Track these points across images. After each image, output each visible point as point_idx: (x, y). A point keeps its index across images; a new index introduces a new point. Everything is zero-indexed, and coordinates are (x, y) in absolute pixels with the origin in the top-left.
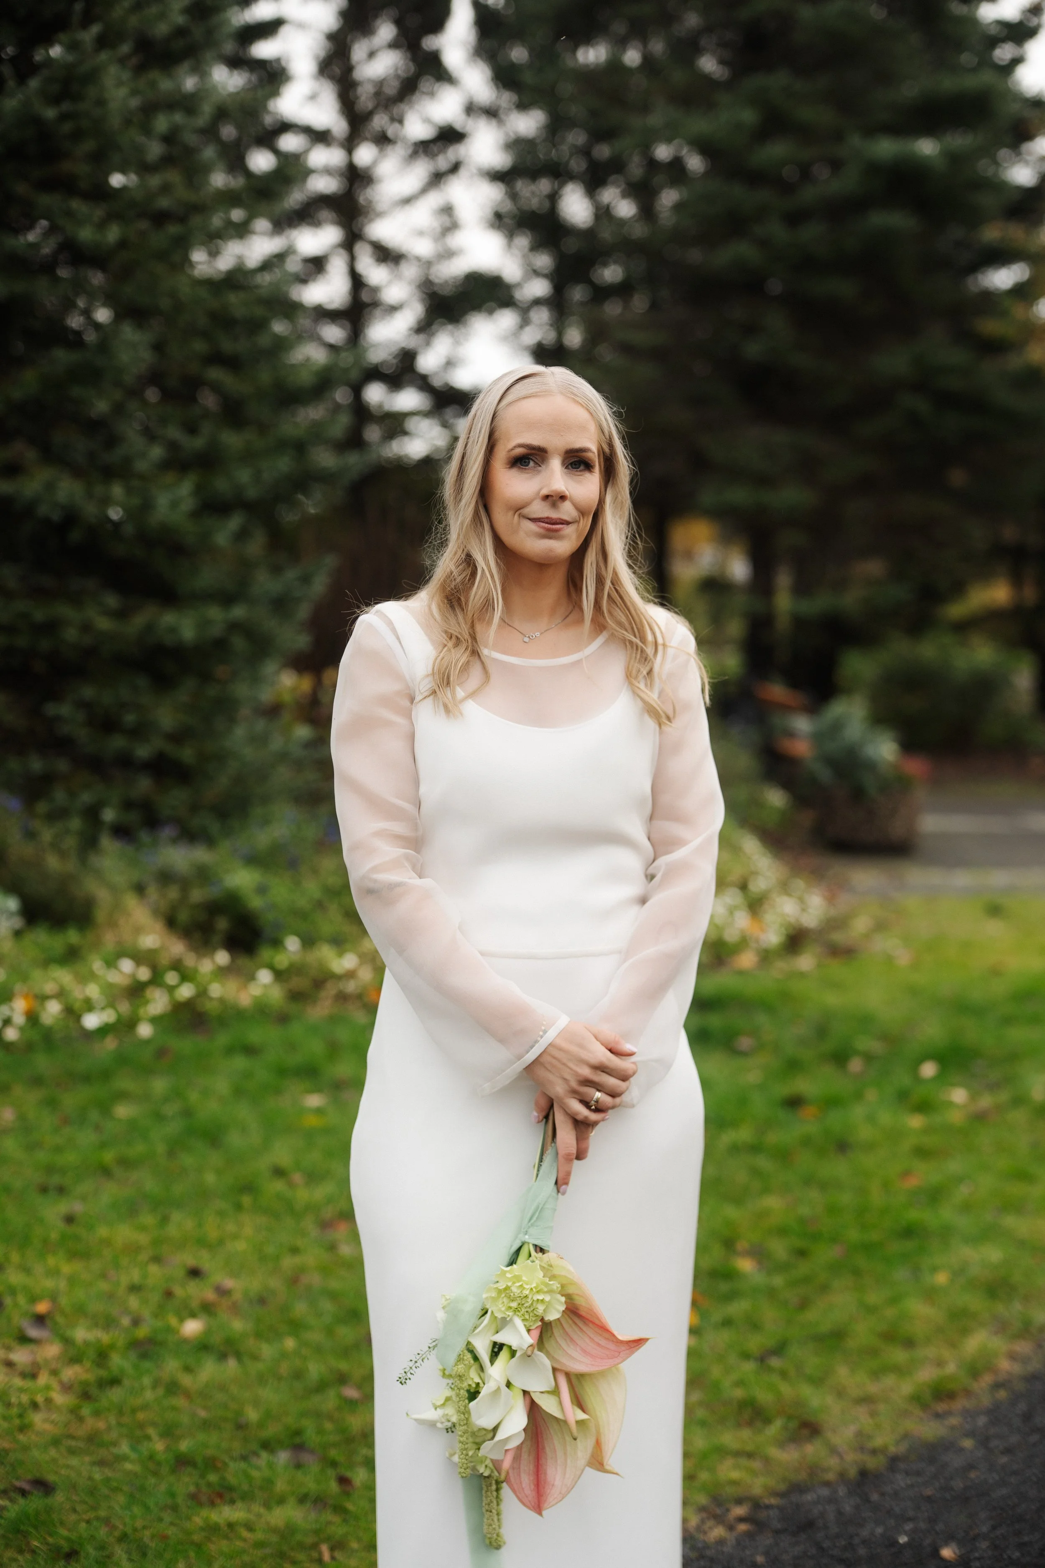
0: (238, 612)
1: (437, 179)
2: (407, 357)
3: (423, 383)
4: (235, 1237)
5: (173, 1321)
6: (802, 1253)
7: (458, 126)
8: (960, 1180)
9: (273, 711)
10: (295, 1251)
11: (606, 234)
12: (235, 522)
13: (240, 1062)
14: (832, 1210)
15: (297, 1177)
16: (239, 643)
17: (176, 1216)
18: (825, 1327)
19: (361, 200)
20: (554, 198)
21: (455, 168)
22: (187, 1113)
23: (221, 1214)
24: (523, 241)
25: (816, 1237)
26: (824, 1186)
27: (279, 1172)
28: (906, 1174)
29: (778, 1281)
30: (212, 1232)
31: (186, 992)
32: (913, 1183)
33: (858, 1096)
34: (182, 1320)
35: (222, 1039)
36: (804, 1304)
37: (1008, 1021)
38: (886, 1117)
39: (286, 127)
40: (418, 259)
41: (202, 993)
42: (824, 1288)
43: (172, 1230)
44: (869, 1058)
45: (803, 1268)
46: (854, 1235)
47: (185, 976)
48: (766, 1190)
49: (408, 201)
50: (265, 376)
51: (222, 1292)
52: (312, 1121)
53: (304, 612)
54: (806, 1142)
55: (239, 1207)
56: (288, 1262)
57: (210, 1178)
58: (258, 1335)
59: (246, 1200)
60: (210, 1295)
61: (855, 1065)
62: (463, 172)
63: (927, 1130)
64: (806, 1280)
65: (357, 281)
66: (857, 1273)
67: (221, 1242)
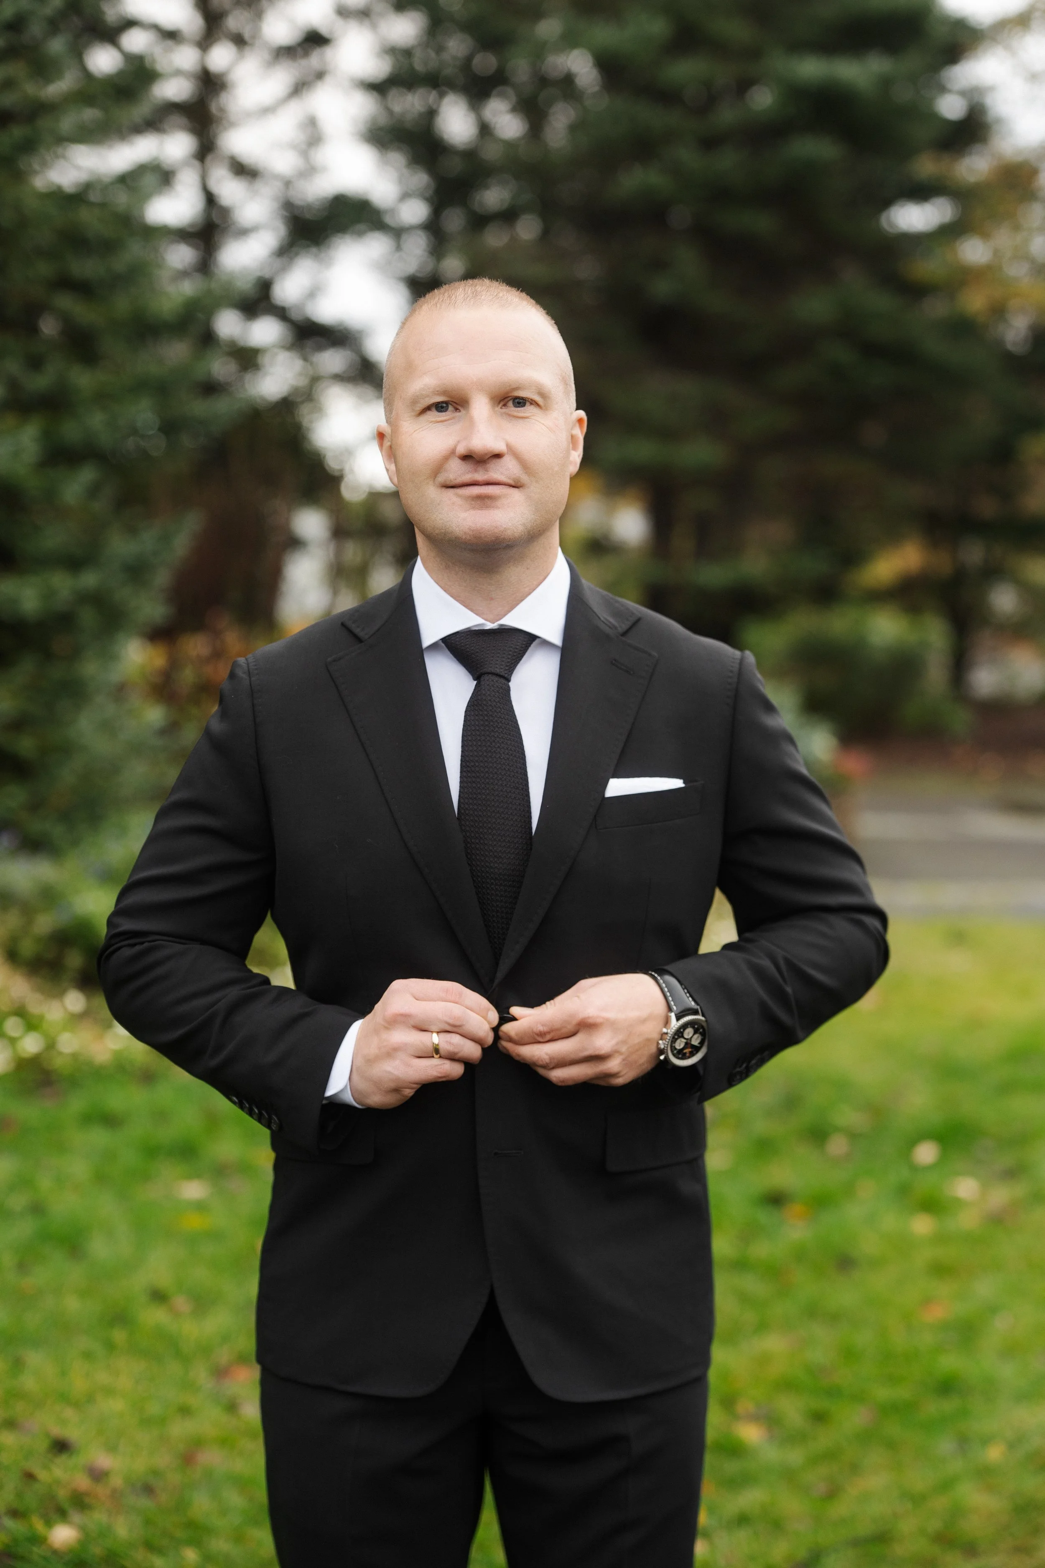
0: (89, 580)
1: (299, 88)
2: (265, 287)
3: (281, 313)
4: (109, 1391)
5: (39, 1526)
6: (819, 1417)
7: (324, 31)
8: (993, 1309)
9: (120, 691)
10: (185, 1411)
11: (491, 153)
12: (87, 475)
13: (99, 1137)
14: (849, 1354)
15: (181, 1302)
16: (88, 617)
17: (34, 1358)
18: (864, 1529)
19: (213, 108)
20: (431, 114)
21: (320, 75)
22: (37, 1209)
23: (88, 1356)
24: (398, 158)
25: (834, 1393)
26: (834, 1318)
27: (159, 1296)
28: (927, 1302)
29: (795, 1456)
30: (78, 1384)
31: (31, 1045)
32: (938, 1313)
33: (849, 1190)
34: (49, 1524)
35: (77, 1104)
36: (832, 1493)
37: (1007, 1088)
38: (890, 1221)
39: (130, 23)
40: (277, 177)
41: (51, 1045)
42: (855, 1468)
43: (29, 1383)
44: (853, 1136)
45: (825, 1439)
46: (883, 1393)
47: (31, 1024)
48: (762, 1327)
49: (267, 111)
50: (122, 305)
51: (98, 1475)
52: (194, 1222)
53: (162, 578)
54: (800, 1255)
55: (110, 1346)
56: (180, 1429)
57: (72, 1304)
58: (150, 1546)
59: (119, 1336)
60: (83, 1482)
61: (837, 1145)
62: (328, 79)
63: (940, 1239)
64: (830, 1456)
65: (210, 199)
66: (891, 1445)
67: (90, 1398)
